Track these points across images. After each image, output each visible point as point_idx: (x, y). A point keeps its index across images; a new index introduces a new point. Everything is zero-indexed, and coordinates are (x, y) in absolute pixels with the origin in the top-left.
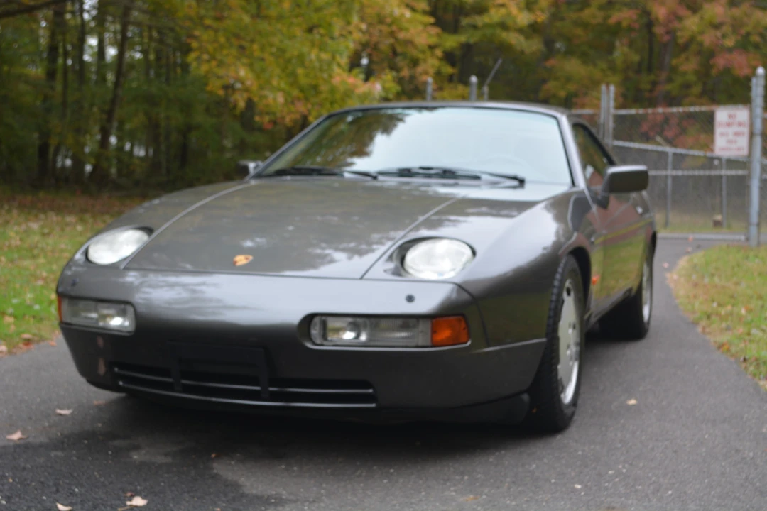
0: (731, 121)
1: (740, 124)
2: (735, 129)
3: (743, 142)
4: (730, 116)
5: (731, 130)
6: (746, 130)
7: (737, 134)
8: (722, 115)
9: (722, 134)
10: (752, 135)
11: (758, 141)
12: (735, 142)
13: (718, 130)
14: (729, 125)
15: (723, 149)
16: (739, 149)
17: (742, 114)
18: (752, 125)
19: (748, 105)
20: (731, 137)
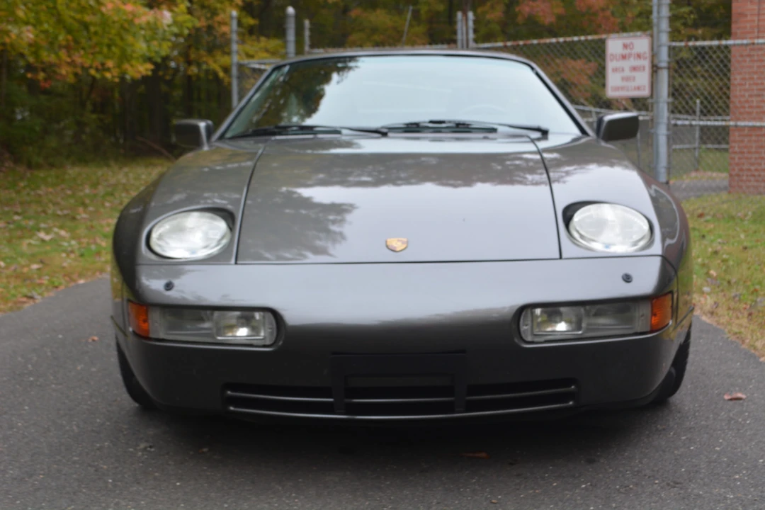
0: (627, 52)
1: (639, 56)
2: (633, 62)
3: (643, 79)
4: (625, 46)
5: (627, 64)
6: (646, 63)
7: (634, 69)
8: (614, 44)
9: (615, 70)
10: (655, 69)
11: (664, 76)
12: (634, 79)
13: (610, 65)
14: (624, 57)
15: (617, 89)
16: (638, 88)
17: (641, 43)
18: (654, 55)
19: (648, 32)
20: (627, 73)
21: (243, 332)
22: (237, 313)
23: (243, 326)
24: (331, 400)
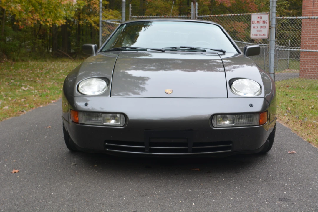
0: (259, 20)
1: (264, 22)
2: (261, 24)
3: (265, 31)
4: (259, 18)
5: (259, 25)
6: (267, 25)
7: (262, 27)
9: (254, 27)
10: (270, 27)
11: (274, 30)
12: (262, 31)
13: (252, 25)
14: (258, 22)
15: (255, 35)
16: (263, 35)
17: (265, 17)
18: (270, 22)
19: (268, 13)
20: (259, 29)
21: (113, 122)
22: (111, 115)
23: (112, 119)
24: (144, 147)
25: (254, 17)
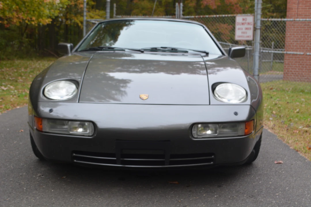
0: (244, 22)
1: (249, 24)
2: (246, 26)
3: (250, 33)
4: (243, 19)
5: (244, 27)
6: (252, 27)
7: (247, 29)
9: (239, 29)
10: (255, 29)
11: (258, 32)
12: (246, 33)
13: (237, 27)
14: (243, 24)
15: (240, 37)
16: (248, 37)
17: (250, 19)
18: (255, 24)
19: (253, 14)
20: (244, 30)
21: (80, 130)
22: (79, 123)
23: (80, 128)
24: (115, 159)
25: (239, 19)
